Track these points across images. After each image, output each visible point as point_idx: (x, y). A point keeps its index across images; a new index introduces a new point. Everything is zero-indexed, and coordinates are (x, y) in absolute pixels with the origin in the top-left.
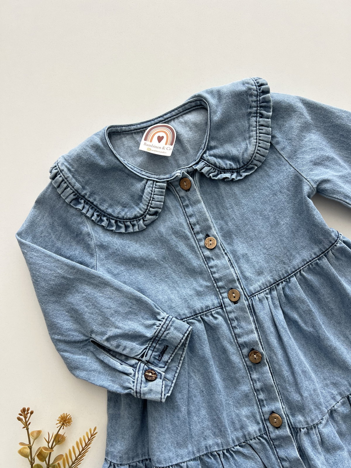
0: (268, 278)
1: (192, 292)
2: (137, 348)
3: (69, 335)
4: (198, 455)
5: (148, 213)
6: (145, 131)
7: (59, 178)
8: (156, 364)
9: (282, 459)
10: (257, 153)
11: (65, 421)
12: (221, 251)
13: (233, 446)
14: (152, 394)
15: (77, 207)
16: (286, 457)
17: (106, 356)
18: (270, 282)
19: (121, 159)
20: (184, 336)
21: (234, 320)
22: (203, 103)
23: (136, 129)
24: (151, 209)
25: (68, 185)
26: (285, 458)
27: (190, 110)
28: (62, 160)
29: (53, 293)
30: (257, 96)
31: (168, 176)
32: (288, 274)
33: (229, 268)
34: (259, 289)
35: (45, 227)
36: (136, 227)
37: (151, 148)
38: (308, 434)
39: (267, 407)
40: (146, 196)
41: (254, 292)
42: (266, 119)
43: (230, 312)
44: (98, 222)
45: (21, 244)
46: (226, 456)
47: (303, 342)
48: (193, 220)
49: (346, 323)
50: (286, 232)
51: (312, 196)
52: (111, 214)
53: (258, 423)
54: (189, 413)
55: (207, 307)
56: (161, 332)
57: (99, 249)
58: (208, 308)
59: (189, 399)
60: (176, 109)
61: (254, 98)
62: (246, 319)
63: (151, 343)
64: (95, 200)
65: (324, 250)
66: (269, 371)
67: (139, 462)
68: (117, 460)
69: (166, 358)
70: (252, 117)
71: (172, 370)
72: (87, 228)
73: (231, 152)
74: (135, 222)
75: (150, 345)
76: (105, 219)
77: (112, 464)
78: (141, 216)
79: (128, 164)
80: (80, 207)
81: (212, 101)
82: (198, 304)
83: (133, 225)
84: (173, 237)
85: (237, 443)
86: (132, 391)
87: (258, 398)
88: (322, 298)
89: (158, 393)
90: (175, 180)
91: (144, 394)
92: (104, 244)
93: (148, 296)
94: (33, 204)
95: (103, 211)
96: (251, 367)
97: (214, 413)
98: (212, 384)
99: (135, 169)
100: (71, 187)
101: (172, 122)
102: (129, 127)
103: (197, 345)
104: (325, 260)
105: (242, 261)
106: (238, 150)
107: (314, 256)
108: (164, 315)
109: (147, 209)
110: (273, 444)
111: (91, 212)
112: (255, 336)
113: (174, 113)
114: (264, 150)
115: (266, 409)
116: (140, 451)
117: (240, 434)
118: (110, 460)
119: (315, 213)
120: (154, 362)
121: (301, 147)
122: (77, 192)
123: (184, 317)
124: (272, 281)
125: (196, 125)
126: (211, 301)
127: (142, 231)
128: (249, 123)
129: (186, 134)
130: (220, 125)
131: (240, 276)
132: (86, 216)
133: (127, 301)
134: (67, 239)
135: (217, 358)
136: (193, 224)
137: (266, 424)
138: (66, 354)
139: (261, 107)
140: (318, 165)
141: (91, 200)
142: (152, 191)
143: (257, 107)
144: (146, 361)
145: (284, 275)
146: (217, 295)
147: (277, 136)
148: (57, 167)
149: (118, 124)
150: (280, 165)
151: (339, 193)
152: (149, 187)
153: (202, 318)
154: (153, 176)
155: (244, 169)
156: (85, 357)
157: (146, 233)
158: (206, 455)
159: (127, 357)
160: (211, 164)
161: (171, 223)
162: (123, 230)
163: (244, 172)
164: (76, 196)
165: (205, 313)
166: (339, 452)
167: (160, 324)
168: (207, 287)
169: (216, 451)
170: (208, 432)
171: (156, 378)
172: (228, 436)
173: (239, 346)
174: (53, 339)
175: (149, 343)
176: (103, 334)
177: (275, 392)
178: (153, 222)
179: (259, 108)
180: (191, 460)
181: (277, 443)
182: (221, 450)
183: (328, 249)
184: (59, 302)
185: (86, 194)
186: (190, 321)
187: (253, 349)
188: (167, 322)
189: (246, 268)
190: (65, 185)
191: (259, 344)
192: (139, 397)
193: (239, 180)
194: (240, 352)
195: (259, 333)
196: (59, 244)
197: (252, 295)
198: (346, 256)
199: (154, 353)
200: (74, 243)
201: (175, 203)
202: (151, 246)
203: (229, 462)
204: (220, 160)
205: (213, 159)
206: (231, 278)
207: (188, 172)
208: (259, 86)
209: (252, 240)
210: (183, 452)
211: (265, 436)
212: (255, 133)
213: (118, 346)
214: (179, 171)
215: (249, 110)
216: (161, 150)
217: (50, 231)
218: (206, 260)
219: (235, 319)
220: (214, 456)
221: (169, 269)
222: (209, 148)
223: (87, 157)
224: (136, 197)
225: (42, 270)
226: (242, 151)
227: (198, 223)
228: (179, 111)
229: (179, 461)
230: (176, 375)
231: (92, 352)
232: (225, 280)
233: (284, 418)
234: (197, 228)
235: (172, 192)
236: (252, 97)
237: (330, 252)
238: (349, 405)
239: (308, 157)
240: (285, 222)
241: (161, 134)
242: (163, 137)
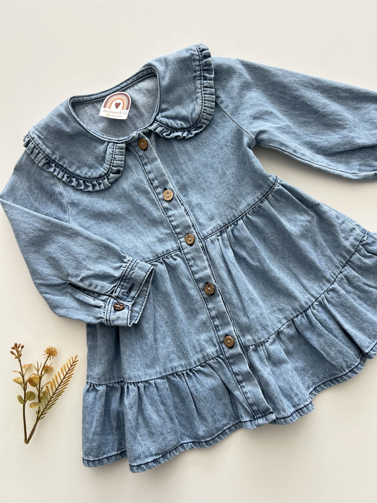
0: (218, 222)
1: (154, 240)
2: (107, 286)
3: (49, 280)
4: (165, 375)
5: (111, 172)
6: (104, 99)
7: (31, 145)
8: (124, 299)
9: (236, 374)
10: (203, 112)
11: (51, 353)
12: (177, 202)
13: (195, 366)
14: (119, 320)
15: (49, 170)
16: (239, 372)
17: (81, 295)
18: (220, 226)
19: (85, 125)
20: (147, 274)
22: (153, 71)
23: (97, 99)
24: (113, 168)
25: (39, 151)
26: (238, 373)
27: (143, 78)
28: (33, 129)
29: (33, 244)
30: (199, 61)
31: (126, 137)
32: (235, 218)
33: (185, 216)
34: (211, 232)
35: (24, 190)
36: (102, 185)
37: (110, 114)
38: (256, 350)
39: (221, 331)
40: (108, 157)
41: (206, 235)
42: (209, 81)
43: (187, 253)
44: (69, 182)
45: (3, 204)
46: (189, 374)
47: (252, 277)
48: (151, 176)
49: (289, 257)
50: (232, 181)
51: (252, 147)
52: (79, 175)
53: (215, 346)
54: (156, 340)
55: (167, 250)
56: (127, 272)
57: (71, 206)
58: (169, 252)
59: (156, 329)
60: (131, 78)
61: (197, 63)
62: (200, 258)
63: (119, 282)
64: (64, 163)
65: (265, 194)
66: (222, 300)
67: (115, 383)
68: (96, 381)
69: (133, 294)
70: (197, 80)
71: (139, 304)
72: (59, 188)
73: (181, 113)
74: (101, 181)
75: (118, 284)
76: (74, 179)
77: (92, 385)
78: (105, 175)
79: (90, 130)
80: (51, 170)
81: (160, 68)
82: (160, 249)
83: (100, 184)
84: (135, 192)
85: (198, 364)
86: (103, 320)
87: (214, 324)
88: (267, 236)
89: (125, 319)
90: (132, 141)
91: (113, 321)
92: (75, 201)
93: (117, 245)
94: (12, 171)
95: (72, 173)
96: (207, 298)
97: (177, 340)
98: (175, 315)
99: (97, 133)
100: (42, 152)
101: (128, 90)
102: (90, 97)
103: (161, 283)
104: (266, 202)
105: (196, 210)
106: (187, 111)
107: (257, 200)
108: (128, 258)
109: (110, 168)
110: (229, 363)
111: (61, 174)
112: (208, 271)
113: (129, 82)
114: (210, 109)
115: (221, 333)
116: (115, 375)
117: (200, 356)
118: (90, 382)
119: (254, 160)
120: (122, 297)
121: (242, 104)
122: (48, 156)
123: (148, 260)
124: (222, 225)
125: (149, 91)
126: (171, 245)
127: (107, 189)
128: (195, 86)
129: (141, 99)
130: (169, 89)
131: (195, 223)
132: (58, 178)
133: (97, 247)
134: (43, 200)
135: (178, 294)
136: (151, 180)
137: (222, 346)
138: (48, 296)
139: (204, 70)
140: (257, 119)
141: (61, 163)
142: (113, 152)
143: (201, 70)
144: (116, 296)
145: (232, 219)
146: (176, 241)
147: (221, 96)
148: (29, 135)
149: (80, 95)
150: (224, 122)
151: (274, 141)
152: (110, 148)
153: (163, 260)
154: (114, 139)
155: (194, 128)
156: (64, 298)
157: (111, 190)
158: (172, 374)
159: (99, 294)
160: (164, 124)
161: (132, 180)
162: (90, 189)
163: (194, 130)
164: (48, 160)
165: (166, 256)
166: (284, 365)
167: (126, 266)
168: (167, 234)
169: (180, 371)
170: (173, 356)
171: (123, 309)
172: (190, 358)
173: (196, 282)
174: (35, 283)
175: (117, 282)
176: (77, 276)
177: (227, 318)
178: (117, 180)
179: (202, 72)
180: (159, 378)
181: (231, 361)
182: (184, 370)
183: (268, 192)
184: (39, 252)
185: (56, 158)
186: (153, 263)
187: (207, 283)
188: (132, 264)
189: (200, 216)
190: (37, 151)
191: (211, 278)
192: (109, 325)
193: (190, 138)
194: (197, 286)
195: (212, 269)
196: (36, 205)
197: (206, 238)
198: (285, 198)
199: (122, 290)
200: (49, 203)
201: (135, 162)
202: (117, 202)
203: (192, 380)
204: (171, 121)
205: (165, 120)
206: (186, 224)
207: (144, 133)
208: (201, 51)
209: (205, 191)
210: (151, 371)
211: (221, 356)
212: (200, 94)
213: (90, 285)
214: (135, 132)
215: (194, 74)
216: (119, 115)
217: (28, 194)
218: (165, 211)
219: (191, 259)
220: (179, 376)
221: (134, 221)
222: (161, 110)
223: (54, 125)
224: (100, 158)
225: (22, 225)
226: (190, 112)
227: (156, 179)
228: (133, 80)
229: (148, 379)
230: (143, 308)
231: (70, 294)
232: (182, 227)
233: (235, 339)
234: (156, 183)
235: (132, 153)
236: (195, 62)
237: (270, 194)
238: (294, 328)
239: (248, 112)
240: (231, 172)
241: (118, 101)
242: (120, 104)
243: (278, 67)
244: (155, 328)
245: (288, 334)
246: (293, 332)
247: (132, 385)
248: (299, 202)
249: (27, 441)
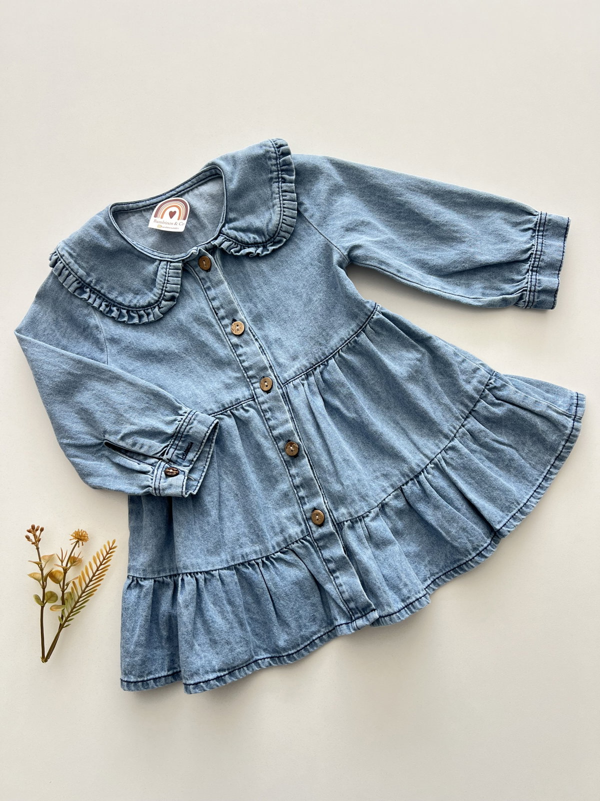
0: (303, 362)
1: (220, 386)
2: (156, 445)
3: (79, 438)
4: (233, 564)
5: (163, 299)
6: (155, 207)
7: (59, 265)
8: (179, 463)
9: (327, 561)
10: (283, 223)
11: (80, 538)
12: (250, 336)
13: (274, 552)
14: (172, 489)
15: (82, 297)
16: (331, 557)
17: (122, 458)
18: (306, 367)
19: (129, 239)
20: (209, 429)
21: (268, 412)
22: (218, 172)
23: (145, 206)
24: (166, 293)
25: (70, 272)
26: (330, 559)
27: (206, 180)
28: (63, 245)
29: (59, 392)
30: (276, 159)
31: (183, 255)
32: (325, 356)
33: (259, 355)
34: (294, 375)
35: (48, 324)
36: (151, 316)
37: (163, 224)
38: (352, 527)
39: (308, 504)
40: (159, 279)
41: (288, 379)
42: (289, 184)
43: (263, 403)
44: (107, 313)
45: (21, 340)
46: (266, 564)
47: (349, 433)
48: (216, 303)
49: (395, 407)
50: (319, 309)
51: (344, 265)
52: (122, 303)
53: (300, 524)
54: (221, 518)
55: (237, 400)
56: (183, 427)
57: (110, 343)
58: (239, 401)
59: (222, 504)
60: (189, 180)
61: (274, 162)
62: (280, 408)
63: (173, 440)
64: (102, 288)
65: (361, 325)
66: (308, 463)
67: (166, 577)
68: (140, 574)
69: (191, 456)
70: (274, 183)
71: (199, 470)
72: (95, 320)
73: (254, 224)
74: (150, 311)
75: (171, 443)
76: (115, 309)
77: (135, 579)
78: (155, 303)
79: (137, 245)
80: (85, 296)
81: (227, 168)
82: (227, 398)
83: (148, 314)
84: (195, 324)
85: (277, 549)
86: (151, 489)
87: (298, 495)
88: (366, 380)
89: (179, 487)
90: (191, 258)
91: (163, 490)
92: (115, 337)
93: (171, 392)
94: (33, 298)
95: (112, 300)
96: (289, 461)
97: (250, 517)
98: (246, 484)
99: (146, 250)
100: (73, 274)
101: (186, 195)
102: (137, 204)
103: (228, 443)
104: (363, 336)
105: (275, 347)
106: (262, 221)
107: (352, 333)
108: (184, 409)
109: (161, 294)
110: (318, 546)
111: (98, 301)
112: (290, 426)
113: (187, 185)
114: (291, 219)
115: (308, 507)
116: (167, 566)
117: (280, 538)
118: (132, 575)
119: (346, 282)
120: (177, 461)
121: (331, 212)
122: (81, 279)
123: (211, 412)
124: (308, 365)
125: (212, 196)
126: (242, 393)
127: (158, 320)
128: (271, 190)
129: (203, 207)
130: (238, 194)
131: (273, 363)
132: (93, 307)
133: (143, 395)
134: (74, 335)
135: (252, 458)
136: (216, 308)
137: (309, 524)
138: (77, 460)
139: (282, 171)
140: (351, 231)
141: (98, 288)
142: (166, 273)
143: (278, 171)
144: (167, 459)
145: (320, 357)
146: (248, 387)
147: (305, 203)
148: (57, 252)
149: (124, 202)
150: (310, 235)
151: (372, 258)
152: (163, 268)
153: (232, 413)
154: (167, 256)
155: (271, 243)
156: (99, 463)
157: (163, 322)
158: (243, 564)
159: (146, 457)
160: (231, 238)
161: (191, 308)
162: (136, 321)
163: (272, 246)
164: (81, 284)
165: (235, 406)
166: (390, 547)
167: (182, 419)
168: (237, 378)
169: (254, 560)
170: (244, 540)
171: (177, 474)
172: (266, 541)
173: (275, 440)
174: (61, 444)
175: (170, 440)
176: (116, 433)
177: (316, 486)
178: (170, 309)
179: (280, 172)
180: (225, 568)
181: (321, 544)
182: (259, 558)
183: (365, 323)
184: (67, 403)
185: (91, 282)
186: (218, 416)
187: (289, 441)
188: (190, 416)
189: (280, 354)
190: (67, 272)
191: (294, 434)
192: (158, 495)
193: (266, 255)
194: (276, 446)
195: (295, 422)
196: (64, 342)
197: (287, 382)
198: (387, 330)
199: (176, 451)
200: (81, 340)
201: (195, 285)
202: (171, 337)
203: (270, 571)
204: (241, 234)
205: (233, 233)
206: (262, 365)
207: (206, 249)
208: (278, 148)
209: (285, 322)
210: (214, 559)
211: (308, 538)
212: (278, 200)
213: (134, 444)
214: (195, 248)
215: (270, 176)
216: (174, 226)
217: (53, 327)
218: (234, 349)
219: (268, 410)
220: (252, 566)
221: (193, 362)
222: (228, 220)
223: (90, 239)
224: (149, 282)
225: (45, 367)
226: (266, 222)
227: (222, 307)
228: (192, 182)
229: (209, 568)
230: (204, 474)
231: (107, 457)
232: (256, 368)
233: (326, 513)
234: (222, 312)
235: (191, 274)
236: (271, 161)
237: (368, 326)
238: (404, 499)
239: (339, 223)
240: (318, 297)
241: (173, 209)
242: (175, 212)
243: (377, 167)
244: (220, 503)
245: (396, 507)
246: (402, 504)
247: (188, 576)
248: (406, 336)
249: (45, 659)
